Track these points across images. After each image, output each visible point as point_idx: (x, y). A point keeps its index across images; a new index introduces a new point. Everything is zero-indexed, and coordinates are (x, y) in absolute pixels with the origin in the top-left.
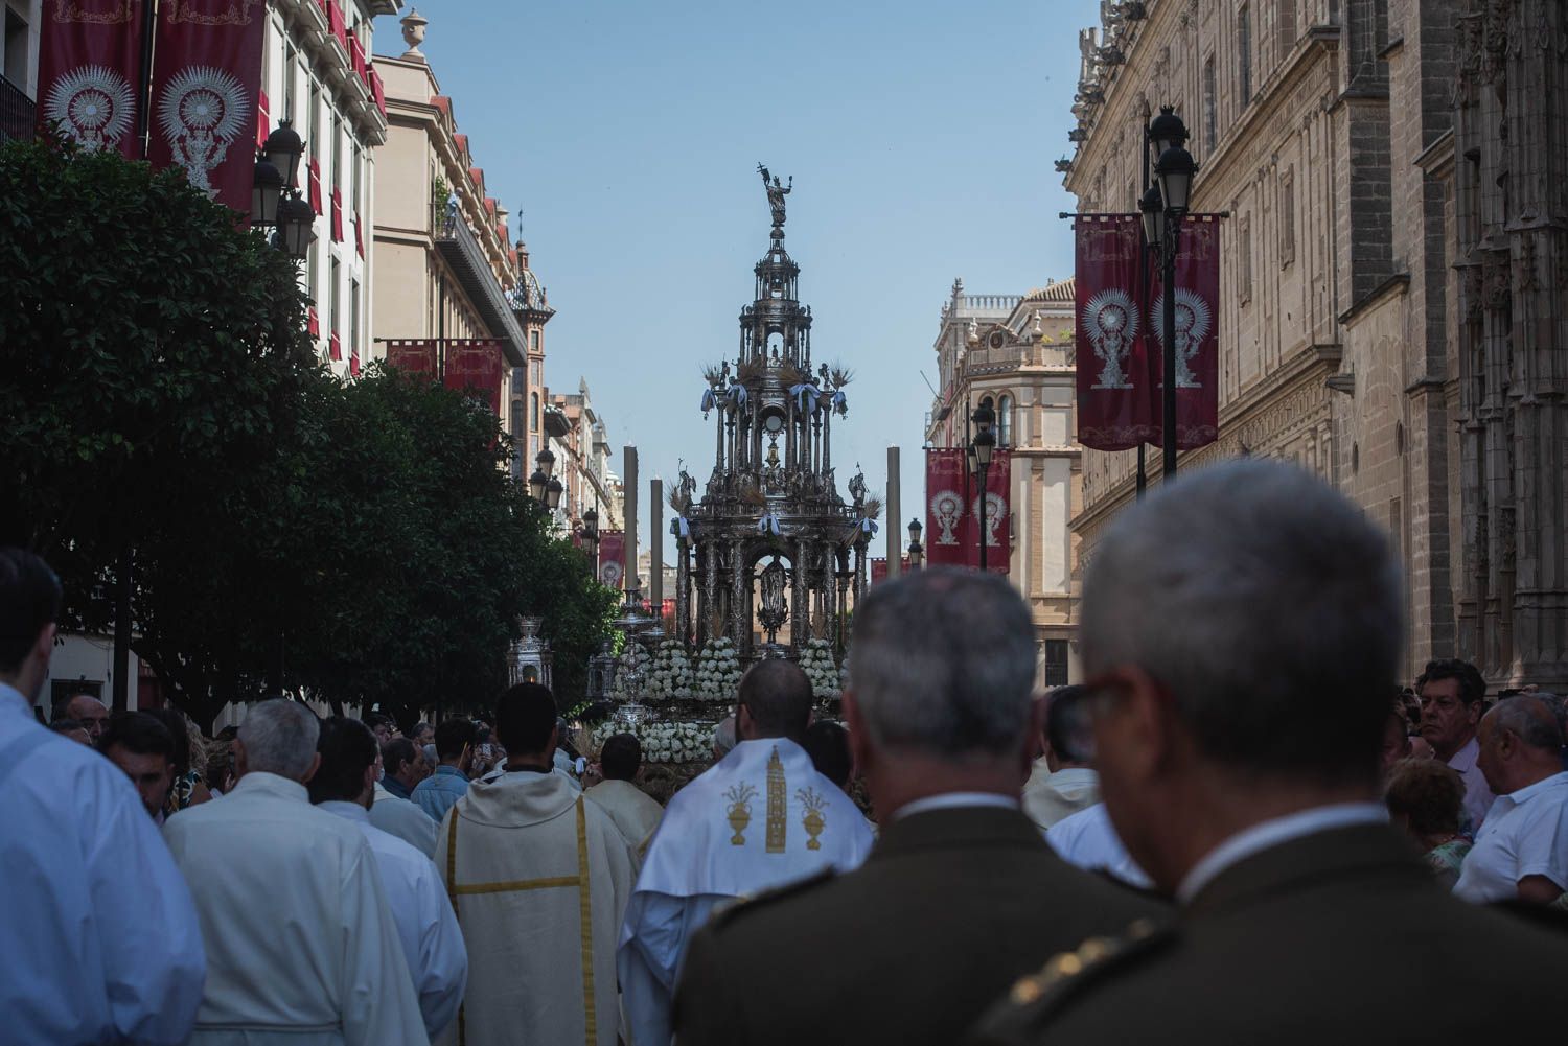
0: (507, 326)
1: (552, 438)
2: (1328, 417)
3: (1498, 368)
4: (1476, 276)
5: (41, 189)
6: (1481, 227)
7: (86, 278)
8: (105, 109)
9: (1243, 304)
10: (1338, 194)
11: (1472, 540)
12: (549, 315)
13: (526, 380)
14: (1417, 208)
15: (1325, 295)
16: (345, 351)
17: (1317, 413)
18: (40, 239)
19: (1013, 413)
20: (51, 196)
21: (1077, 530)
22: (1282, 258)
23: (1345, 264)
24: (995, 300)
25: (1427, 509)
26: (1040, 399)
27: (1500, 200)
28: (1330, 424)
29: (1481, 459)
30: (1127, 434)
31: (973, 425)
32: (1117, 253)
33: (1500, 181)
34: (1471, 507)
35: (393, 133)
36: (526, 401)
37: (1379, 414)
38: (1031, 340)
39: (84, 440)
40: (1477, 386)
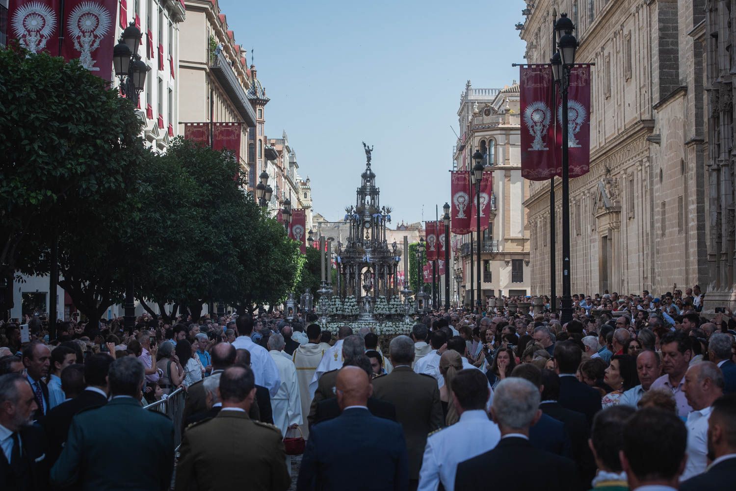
0: (246, 108)
1: (269, 162)
2: (648, 155)
3: (726, 140)
4: (716, 95)
5: (11, 73)
6: (718, 71)
7: (33, 116)
8: (41, 23)
9: (607, 98)
10: (652, 45)
11: (714, 224)
12: (267, 101)
13: (256, 133)
14: (691, 54)
15: (646, 95)
16: (166, 124)
17: (643, 153)
18: (10, 97)
19: (496, 148)
20: (16, 76)
21: (527, 206)
22: (626, 76)
23: (656, 80)
24: (487, 91)
25: (695, 202)
26: (509, 141)
27: (728, 58)
28: (649, 158)
29: (719, 184)
30: (546, 172)
31: (473, 161)
32: (540, 83)
33: (728, 49)
34: (714, 208)
35: (188, 14)
36: (256, 144)
37: (673, 154)
38: (504, 112)
39: (33, 194)
40: (717, 149)
